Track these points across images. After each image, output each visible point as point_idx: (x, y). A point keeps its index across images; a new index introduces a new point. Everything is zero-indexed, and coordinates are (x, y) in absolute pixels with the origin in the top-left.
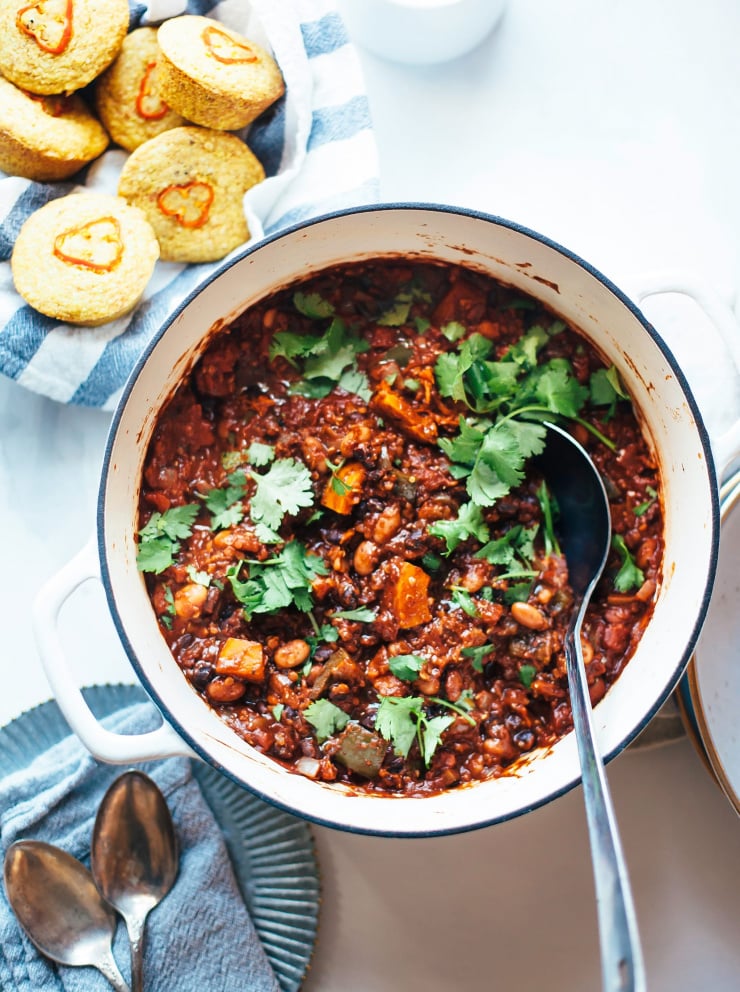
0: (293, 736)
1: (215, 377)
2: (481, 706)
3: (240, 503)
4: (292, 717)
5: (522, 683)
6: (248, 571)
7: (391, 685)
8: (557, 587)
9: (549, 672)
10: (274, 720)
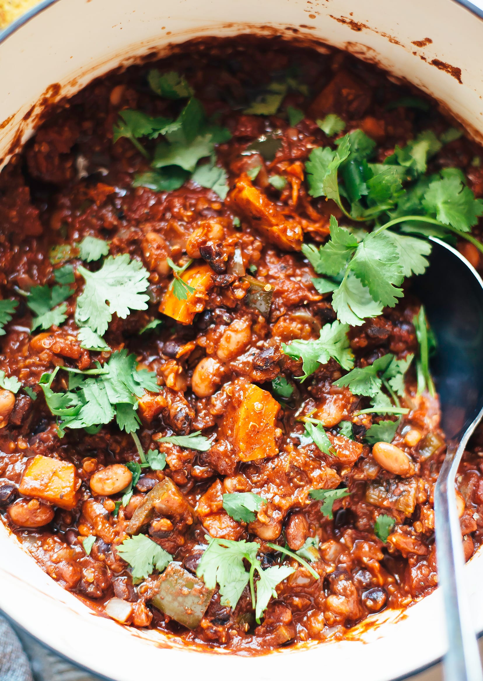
0: (104, 573)
1: (48, 157)
2: (327, 557)
3: (65, 304)
4: (104, 552)
5: (377, 534)
6: (67, 381)
7: (223, 526)
8: (427, 429)
9: (411, 525)
10: (84, 554)
